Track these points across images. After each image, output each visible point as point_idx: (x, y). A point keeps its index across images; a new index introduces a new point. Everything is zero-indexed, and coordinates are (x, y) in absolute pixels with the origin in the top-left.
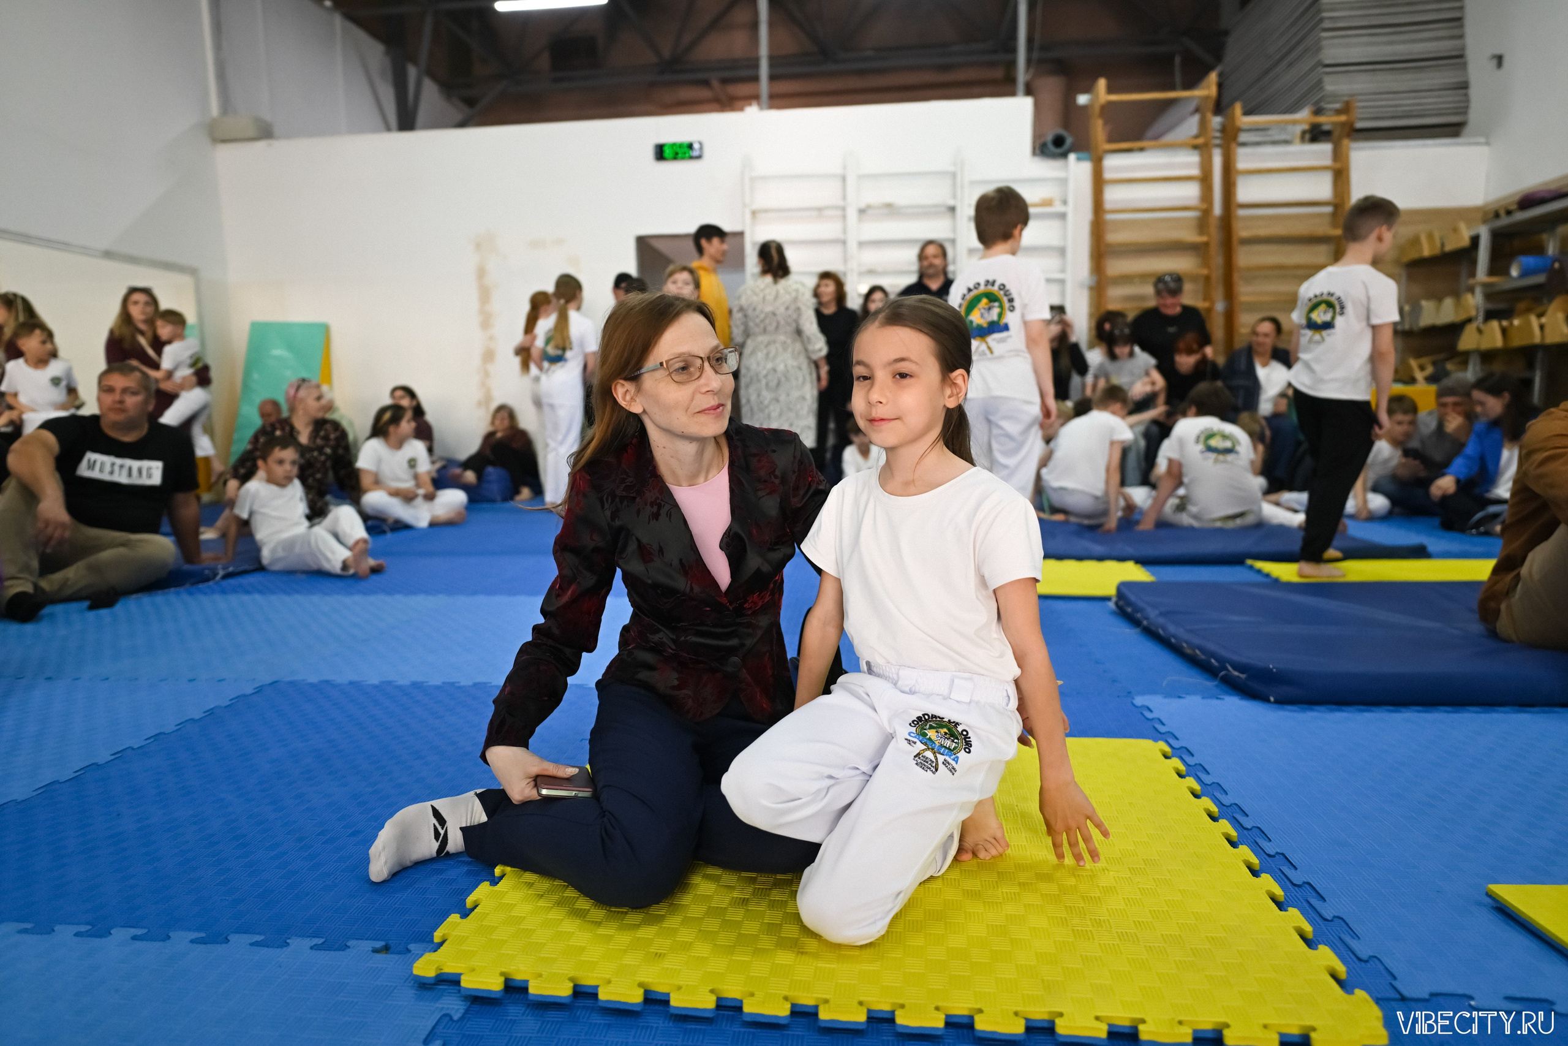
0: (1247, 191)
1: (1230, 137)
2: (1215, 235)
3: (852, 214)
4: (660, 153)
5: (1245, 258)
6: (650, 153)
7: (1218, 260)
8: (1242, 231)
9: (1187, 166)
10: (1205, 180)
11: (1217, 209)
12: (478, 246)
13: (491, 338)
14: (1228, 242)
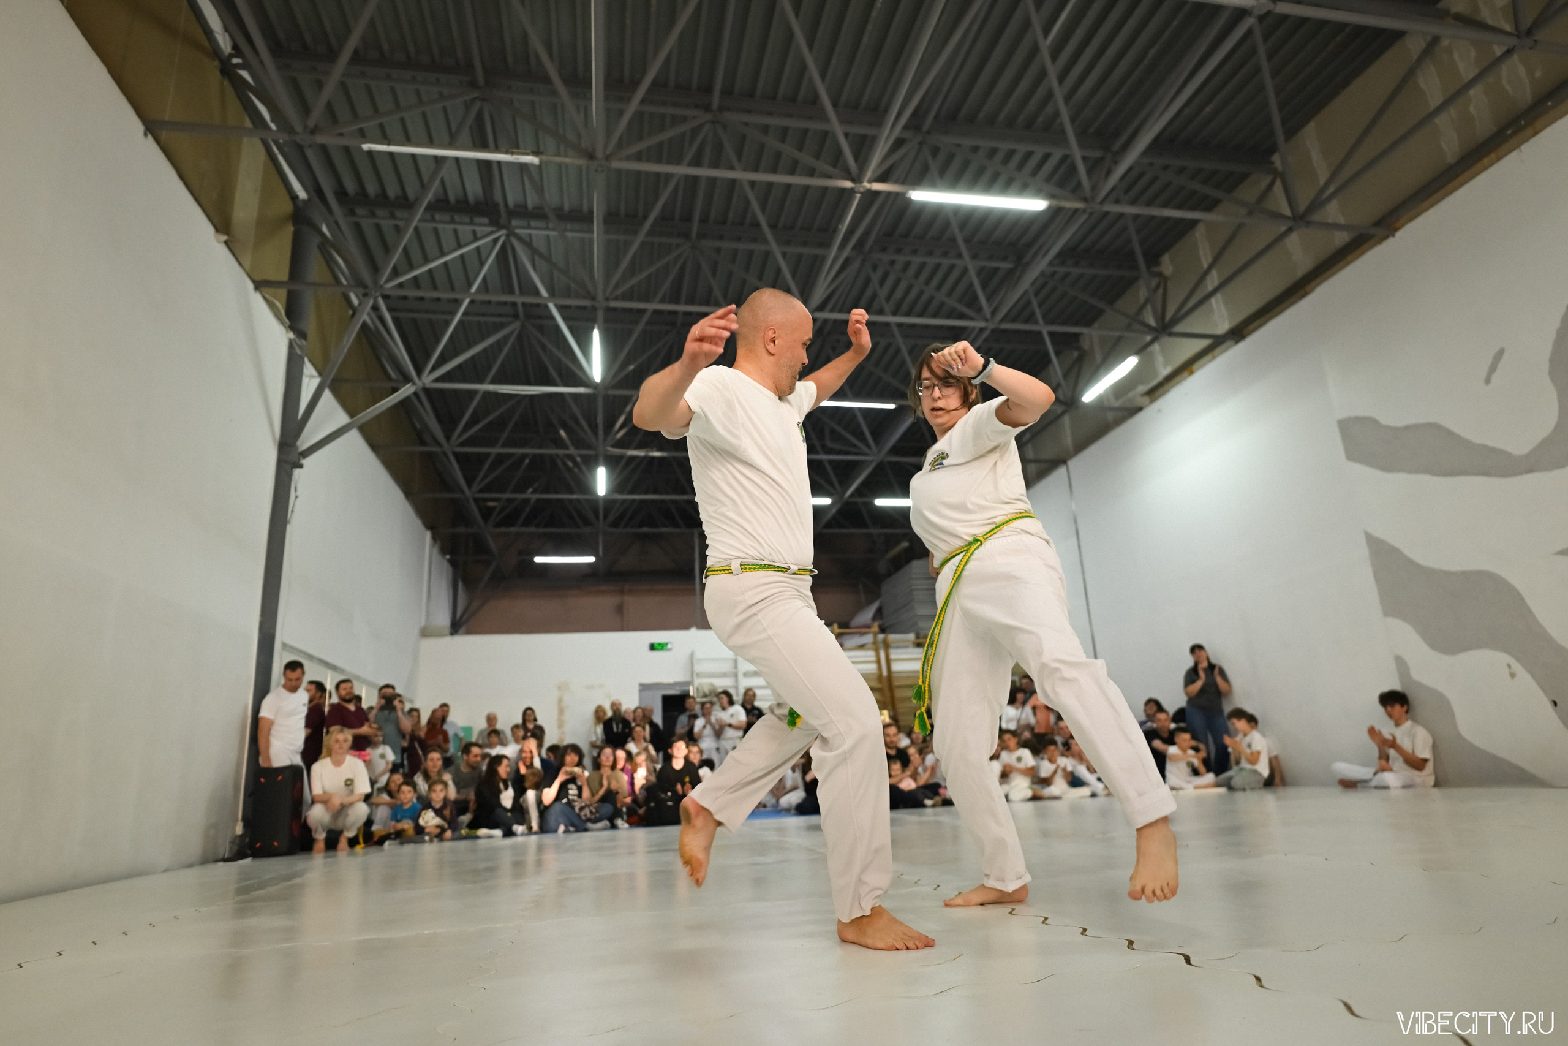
0: (896, 667)
1: (887, 646)
2: (885, 685)
3: (740, 676)
4: (652, 647)
5: (899, 694)
6: (647, 647)
7: (888, 694)
8: (896, 683)
9: (870, 656)
10: (878, 662)
11: (885, 673)
12: (559, 688)
13: (563, 733)
14: (891, 688)
